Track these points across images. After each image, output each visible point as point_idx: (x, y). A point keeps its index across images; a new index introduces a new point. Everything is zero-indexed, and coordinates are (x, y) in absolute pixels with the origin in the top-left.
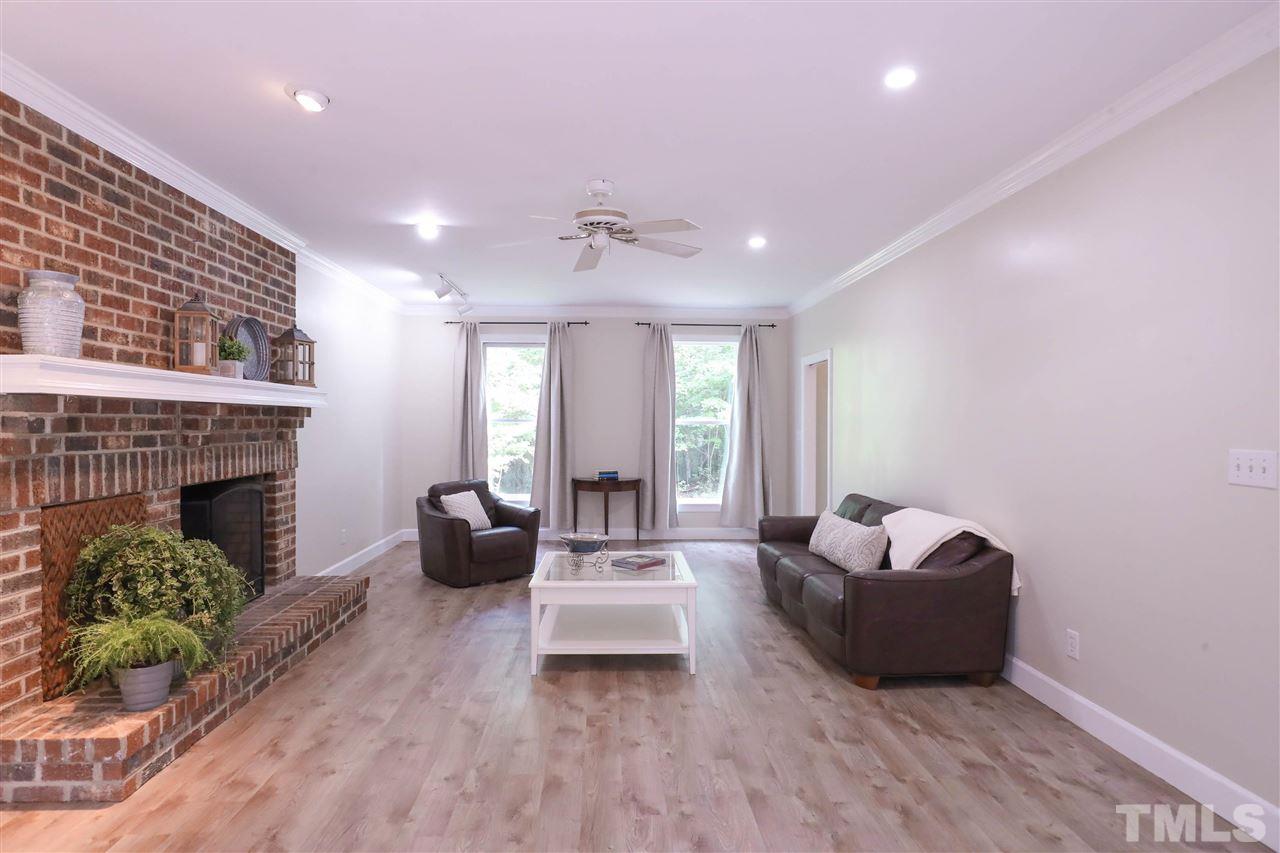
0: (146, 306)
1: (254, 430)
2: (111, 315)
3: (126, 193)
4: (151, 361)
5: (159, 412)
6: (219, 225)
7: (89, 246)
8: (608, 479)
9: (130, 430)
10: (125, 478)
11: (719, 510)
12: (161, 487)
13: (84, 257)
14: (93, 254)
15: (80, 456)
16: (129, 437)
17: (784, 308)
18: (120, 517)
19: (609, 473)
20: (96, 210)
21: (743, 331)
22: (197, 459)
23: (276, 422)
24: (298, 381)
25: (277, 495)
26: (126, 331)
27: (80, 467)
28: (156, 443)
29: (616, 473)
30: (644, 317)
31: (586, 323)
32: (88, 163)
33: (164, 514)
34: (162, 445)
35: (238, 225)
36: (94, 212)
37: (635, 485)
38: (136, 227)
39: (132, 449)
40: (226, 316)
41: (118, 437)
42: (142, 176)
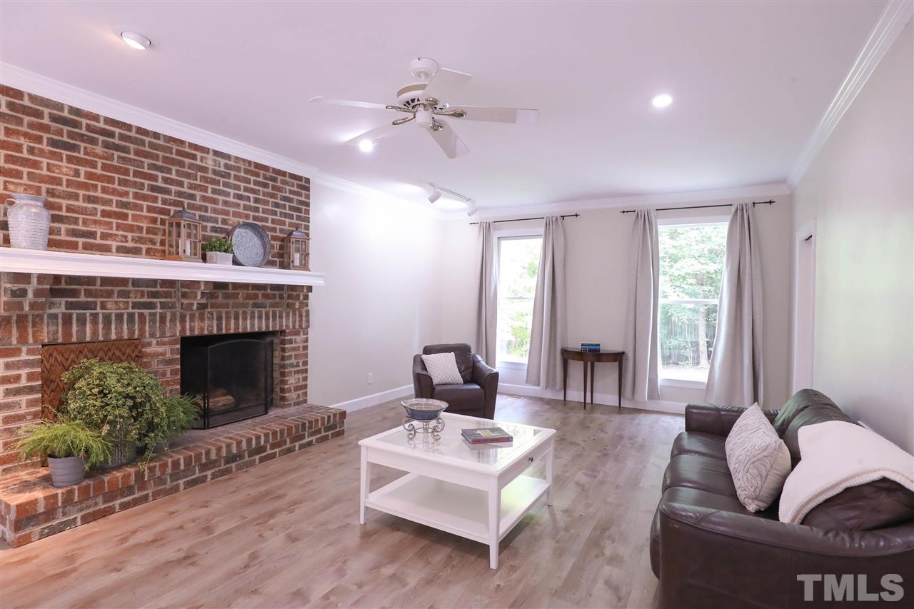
0: (146, 217)
1: (260, 300)
2: (111, 223)
3: (125, 144)
4: (150, 253)
5: (158, 286)
6: (223, 161)
7: (88, 179)
8: (590, 350)
9: (129, 297)
10: (122, 329)
11: (705, 387)
12: (158, 335)
13: (84, 186)
14: (93, 184)
15: (77, 314)
16: (128, 302)
17: (782, 182)
18: (117, 354)
19: (592, 345)
20: (96, 155)
21: (733, 210)
22: (196, 319)
23: (286, 296)
24: (293, 266)
25: (286, 346)
26: (125, 233)
27: (77, 320)
28: (157, 307)
29: (599, 345)
30: (628, 204)
31: (576, 215)
32: (88, 126)
33: (163, 354)
34: (161, 308)
35: (244, 160)
36: (94, 157)
37: (618, 357)
38: (136, 164)
39: (130, 310)
40: (230, 222)
41: (116, 302)
42: (140, 131)
